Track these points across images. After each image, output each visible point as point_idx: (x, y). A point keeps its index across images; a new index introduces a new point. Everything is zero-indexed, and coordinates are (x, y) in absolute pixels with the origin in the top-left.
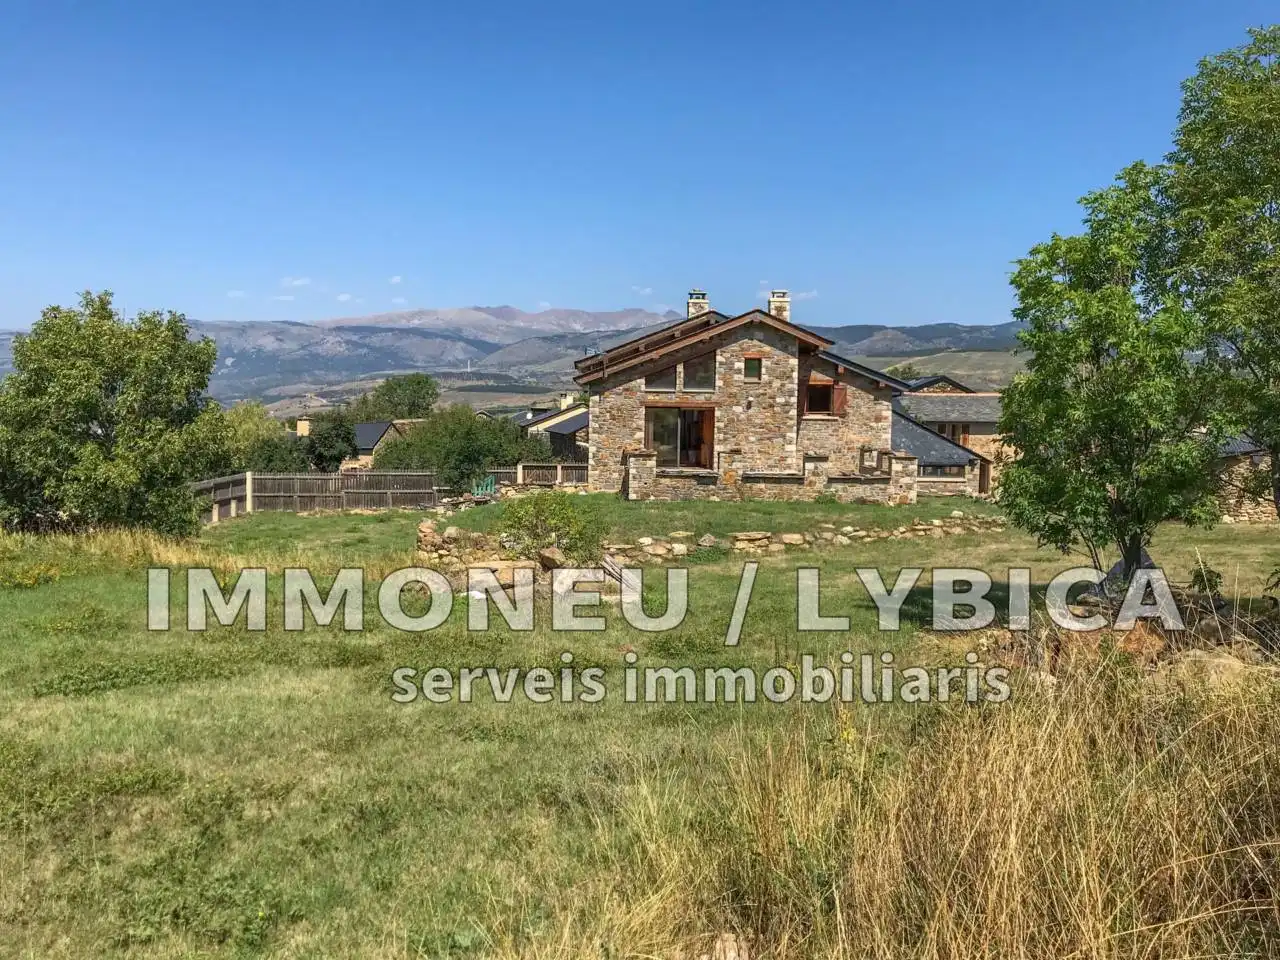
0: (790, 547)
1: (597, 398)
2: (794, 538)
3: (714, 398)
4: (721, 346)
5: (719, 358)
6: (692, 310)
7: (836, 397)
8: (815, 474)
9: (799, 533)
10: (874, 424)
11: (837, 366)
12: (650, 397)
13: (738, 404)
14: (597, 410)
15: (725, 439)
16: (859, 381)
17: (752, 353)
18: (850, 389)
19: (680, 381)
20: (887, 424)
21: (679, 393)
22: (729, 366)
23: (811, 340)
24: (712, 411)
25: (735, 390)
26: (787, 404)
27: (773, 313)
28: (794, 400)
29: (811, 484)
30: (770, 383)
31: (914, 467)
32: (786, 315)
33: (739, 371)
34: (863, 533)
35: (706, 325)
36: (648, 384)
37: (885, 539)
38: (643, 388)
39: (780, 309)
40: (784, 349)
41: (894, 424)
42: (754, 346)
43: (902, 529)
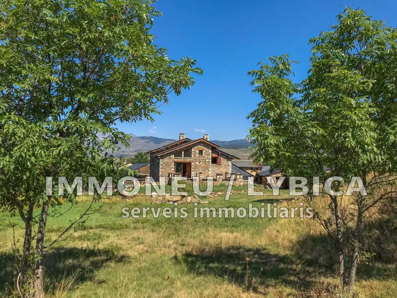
0: (219, 195)
1: (162, 160)
2: (220, 193)
3: (191, 160)
4: (193, 147)
5: (192, 150)
6: (181, 138)
7: (218, 160)
8: (219, 179)
9: (221, 192)
10: (227, 167)
11: (218, 152)
12: (176, 160)
13: (197, 161)
14: (162, 163)
15: (194, 170)
16: (224, 156)
17: (201, 149)
18: (222, 158)
19: (183, 155)
20: (230, 167)
21: (182, 159)
22: (195, 152)
23: (215, 146)
24: (191, 163)
25: (196, 158)
26: (209, 162)
27: (205, 139)
28: (211, 161)
29: (218, 181)
30: (205, 156)
31: (242, 177)
32: (208, 140)
33: (197, 153)
34: (235, 192)
35: (185, 142)
36: (175, 157)
37: (240, 193)
38: (174, 157)
39: (207, 138)
40: (208, 148)
41: (232, 167)
42: (201, 147)
43: (243, 191)
